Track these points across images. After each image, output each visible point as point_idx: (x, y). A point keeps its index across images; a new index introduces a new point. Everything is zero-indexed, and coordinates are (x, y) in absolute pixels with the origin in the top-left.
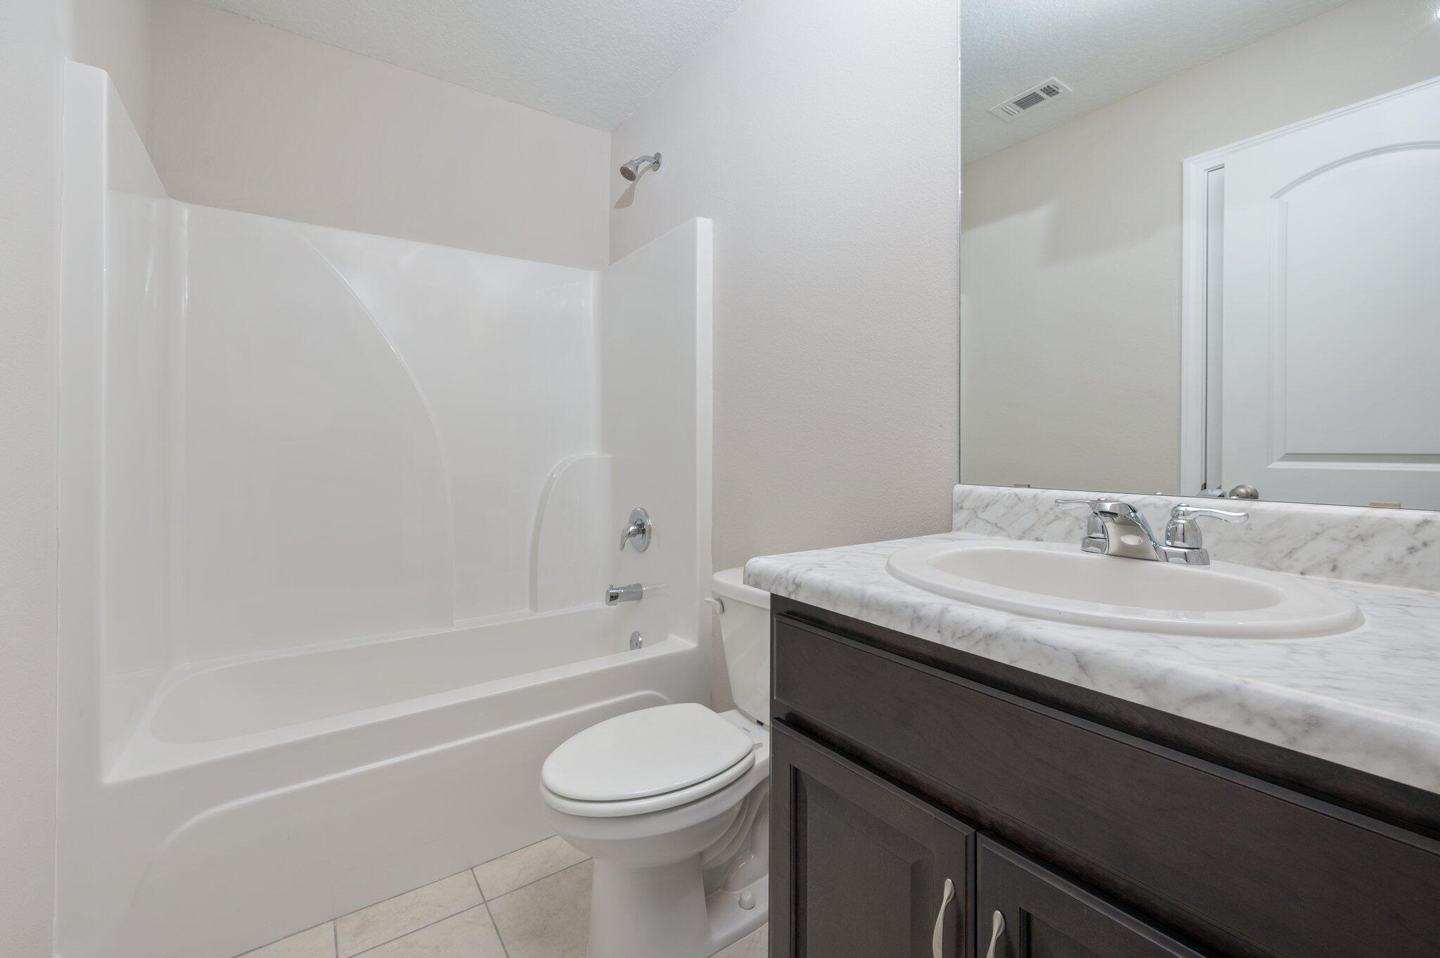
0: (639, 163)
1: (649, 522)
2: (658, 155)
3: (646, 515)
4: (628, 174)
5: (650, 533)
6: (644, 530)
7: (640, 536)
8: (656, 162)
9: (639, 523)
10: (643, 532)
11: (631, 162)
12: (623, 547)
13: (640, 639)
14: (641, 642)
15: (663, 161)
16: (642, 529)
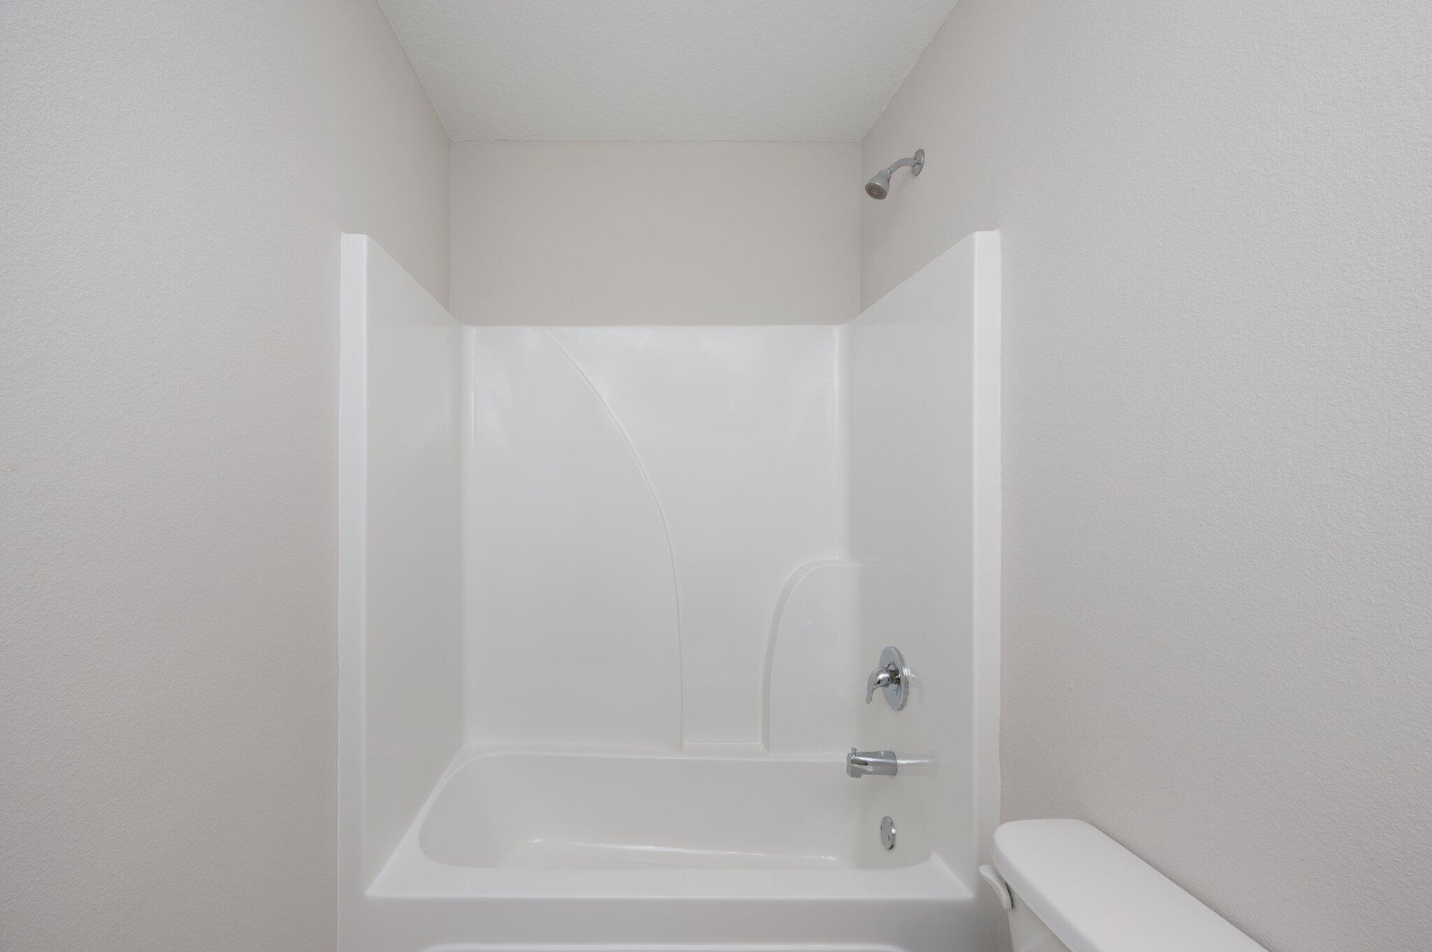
0: (891, 172)
1: (906, 672)
2: (921, 152)
3: (901, 658)
4: (876, 192)
5: (907, 687)
6: (899, 679)
7: (893, 686)
8: (917, 164)
9: (892, 668)
10: (898, 681)
11: (880, 175)
12: (869, 700)
13: (893, 831)
14: (894, 835)
15: (928, 160)
16: (895, 677)
